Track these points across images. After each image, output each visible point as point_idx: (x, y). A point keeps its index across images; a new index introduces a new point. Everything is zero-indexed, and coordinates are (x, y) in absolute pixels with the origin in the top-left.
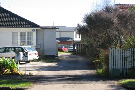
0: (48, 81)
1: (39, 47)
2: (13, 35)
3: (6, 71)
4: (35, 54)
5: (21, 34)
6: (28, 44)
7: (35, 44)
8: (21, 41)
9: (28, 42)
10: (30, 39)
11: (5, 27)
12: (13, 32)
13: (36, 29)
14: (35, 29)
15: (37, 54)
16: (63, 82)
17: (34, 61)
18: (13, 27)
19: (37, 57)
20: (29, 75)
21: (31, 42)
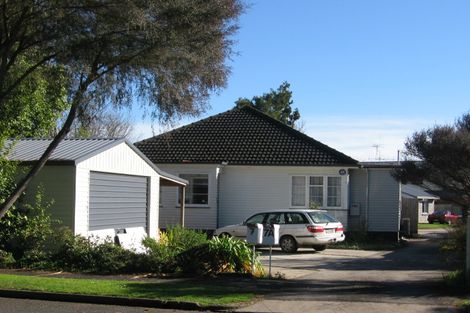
0: (301, 293)
1: (355, 212)
2: (293, 184)
3: (224, 267)
4: (336, 229)
5: (312, 180)
6: (329, 205)
7: (345, 205)
8: (312, 198)
9: (329, 199)
10: (333, 192)
11: (275, 165)
12: (293, 178)
13: (349, 170)
14: (346, 168)
15: (340, 229)
16: (329, 296)
17: (334, 245)
18: (292, 165)
19: (340, 237)
20: (275, 279)
21: (335, 199)
